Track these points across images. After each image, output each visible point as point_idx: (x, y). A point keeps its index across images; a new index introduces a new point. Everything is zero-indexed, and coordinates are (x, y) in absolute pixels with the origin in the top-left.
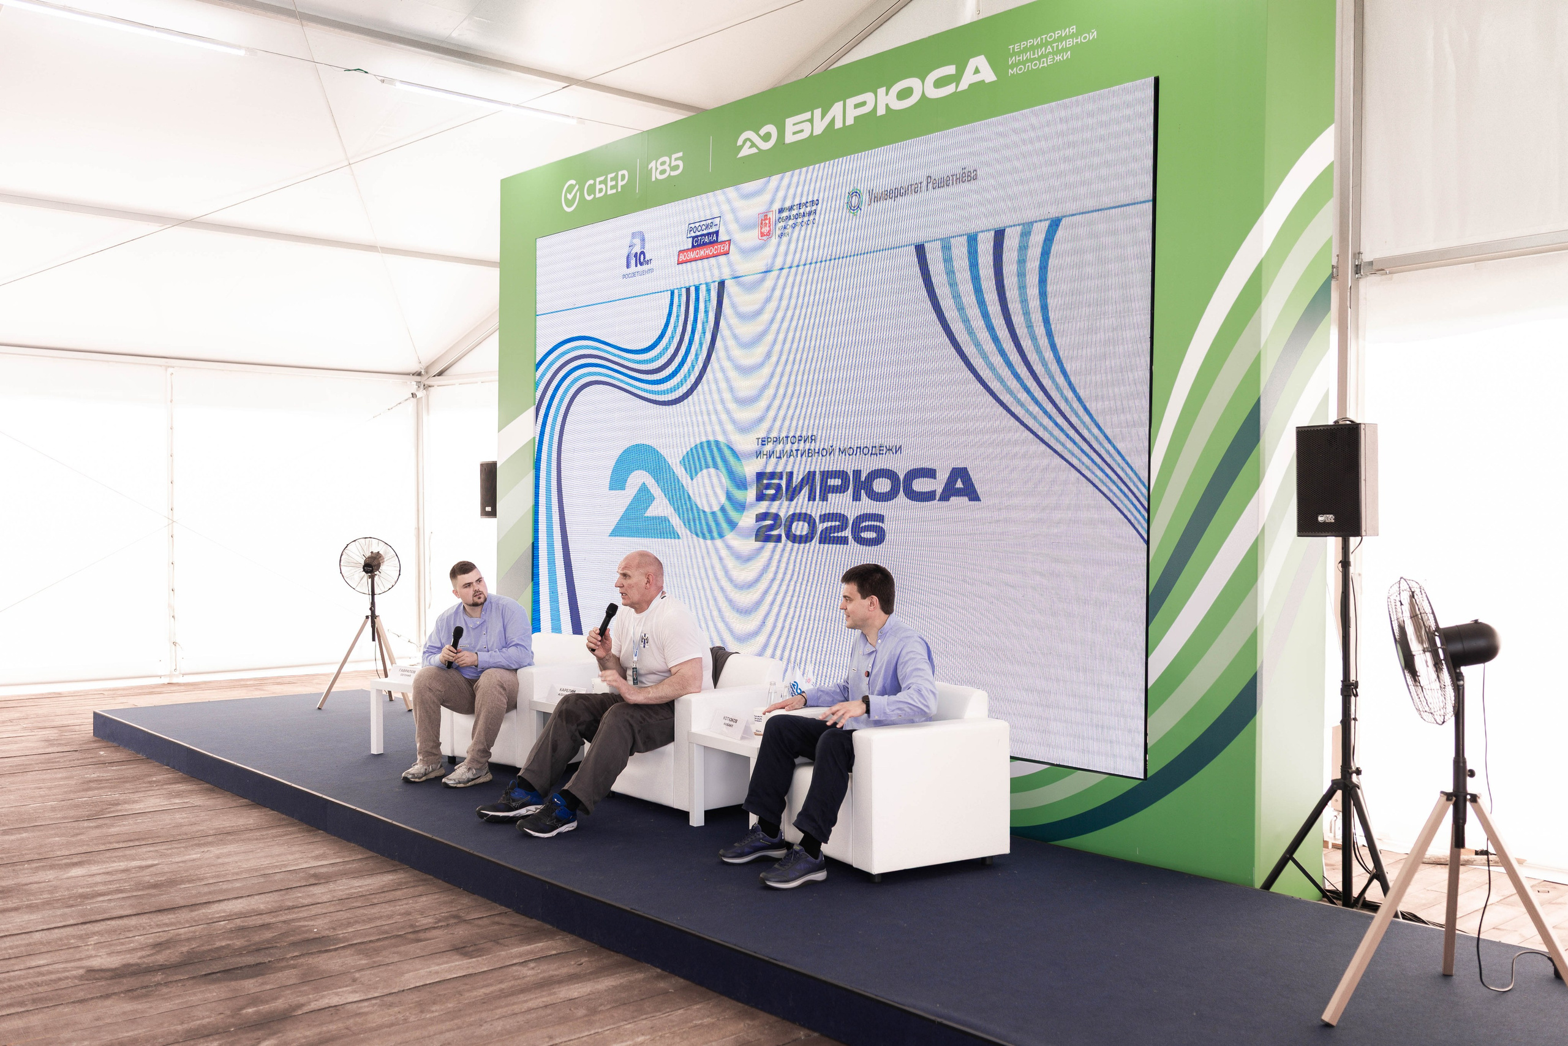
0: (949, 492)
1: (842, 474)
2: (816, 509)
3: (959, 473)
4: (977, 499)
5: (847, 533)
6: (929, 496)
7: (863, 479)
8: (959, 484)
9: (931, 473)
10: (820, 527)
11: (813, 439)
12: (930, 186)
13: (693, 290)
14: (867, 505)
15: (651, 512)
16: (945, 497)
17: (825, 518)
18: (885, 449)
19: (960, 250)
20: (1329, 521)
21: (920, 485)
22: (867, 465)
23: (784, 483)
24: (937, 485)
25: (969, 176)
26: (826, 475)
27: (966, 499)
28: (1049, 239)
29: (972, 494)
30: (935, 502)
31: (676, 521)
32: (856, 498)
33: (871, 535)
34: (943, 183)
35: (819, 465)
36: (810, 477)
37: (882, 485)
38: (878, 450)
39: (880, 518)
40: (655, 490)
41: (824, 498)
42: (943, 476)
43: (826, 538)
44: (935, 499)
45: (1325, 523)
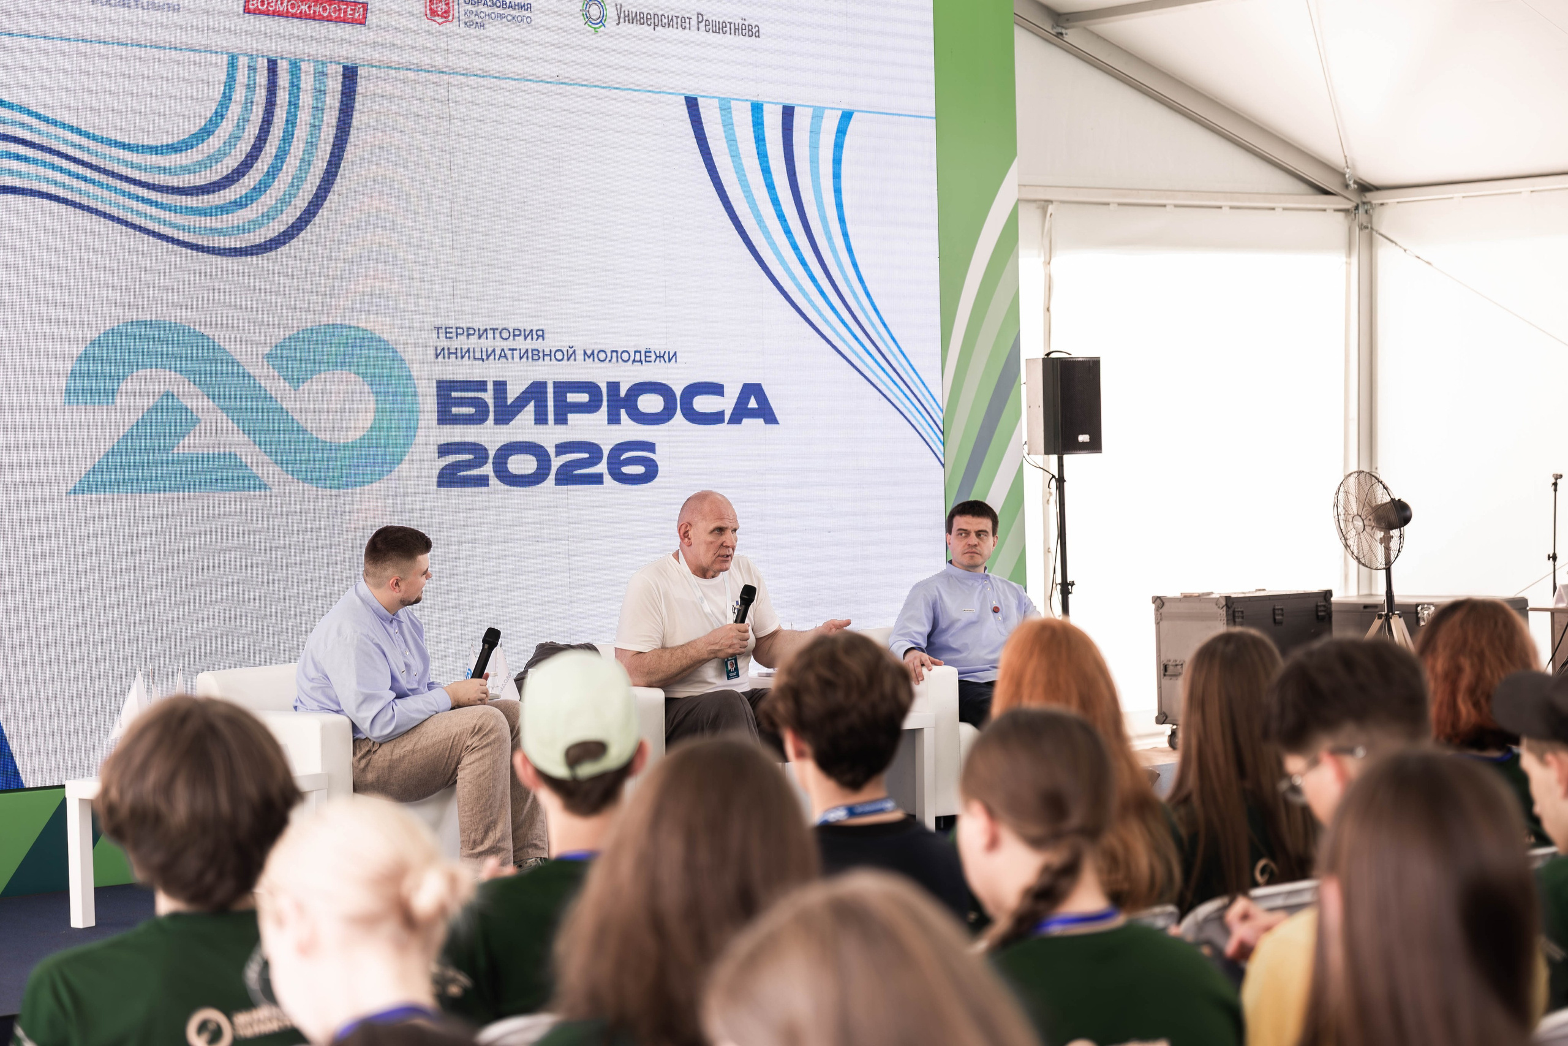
0: (740, 414)
1: (590, 388)
2: (549, 436)
3: (752, 390)
4: (775, 422)
5: (602, 468)
6: (715, 418)
7: (623, 394)
8: (753, 404)
9: (717, 389)
10: (557, 462)
11: (541, 334)
12: (702, 25)
13: (283, 66)
14: (629, 430)
15: (190, 444)
16: (736, 419)
17: (562, 448)
18: (653, 355)
19: (743, 118)
20: (1085, 441)
21: (703, 404)
22: (627, 376)
23: (488, 397)
24: (726, 404)
25: (749, 30)
26: (563, 388)
27: (761, 421)
28: (841, 131)
29: (767, 414)
30: (725, 424)
31: (250, 454)
32: (614, 419)
33: (639, 470)
34: (720, 28)
35: (551, 373)
36: (536, 391)
37: (651, 403)
38: (643, 357)
39: (650, 447)
40: (195, 400)
41: (561, 419)
42: (732, 393)
43: (566, 477)
44: (722, 421)
45: (1083, 443)
